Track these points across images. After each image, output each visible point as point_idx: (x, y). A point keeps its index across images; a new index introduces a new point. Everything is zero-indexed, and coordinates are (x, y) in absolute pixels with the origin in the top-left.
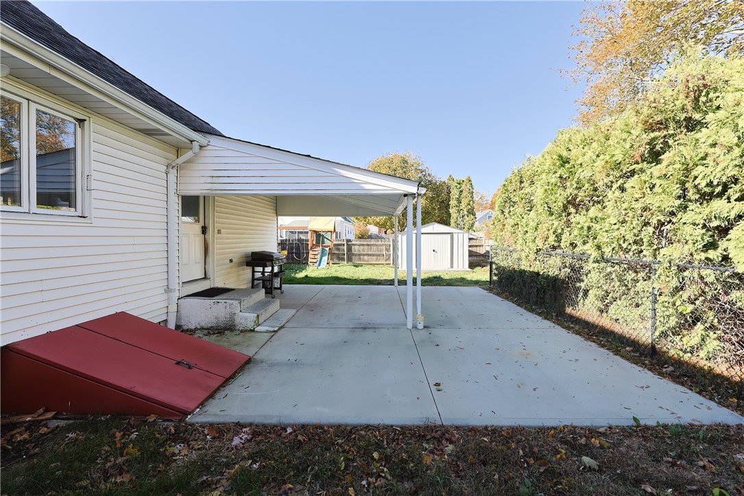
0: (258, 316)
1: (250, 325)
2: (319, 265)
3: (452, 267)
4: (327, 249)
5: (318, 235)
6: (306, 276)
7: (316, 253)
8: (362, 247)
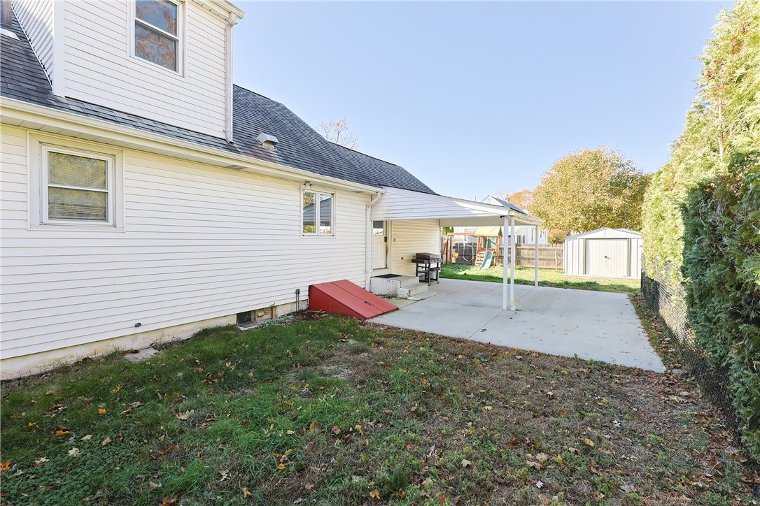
0: (410, 291)
1: (405, 296)
2: (483, 266)
3: (629, 274)
4: (492, 252)
5: (486, 240)
6: (465, 274)
7: (482, 256)
8: (531, 251)
